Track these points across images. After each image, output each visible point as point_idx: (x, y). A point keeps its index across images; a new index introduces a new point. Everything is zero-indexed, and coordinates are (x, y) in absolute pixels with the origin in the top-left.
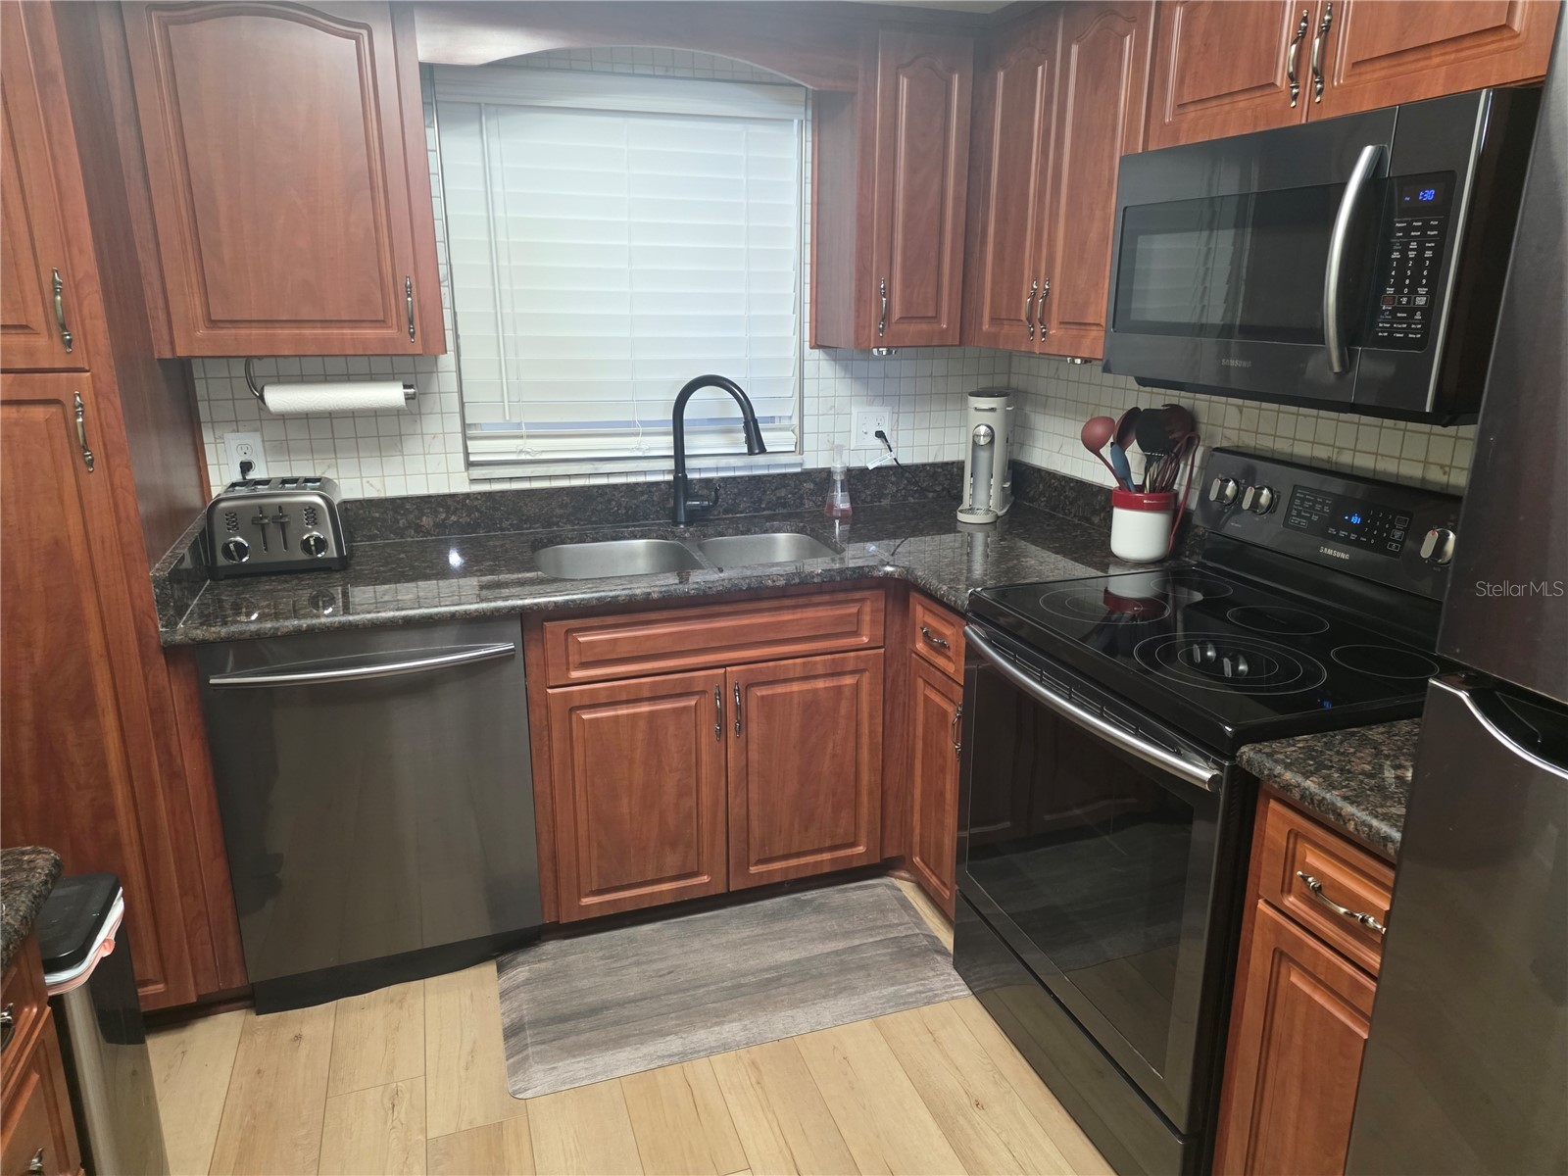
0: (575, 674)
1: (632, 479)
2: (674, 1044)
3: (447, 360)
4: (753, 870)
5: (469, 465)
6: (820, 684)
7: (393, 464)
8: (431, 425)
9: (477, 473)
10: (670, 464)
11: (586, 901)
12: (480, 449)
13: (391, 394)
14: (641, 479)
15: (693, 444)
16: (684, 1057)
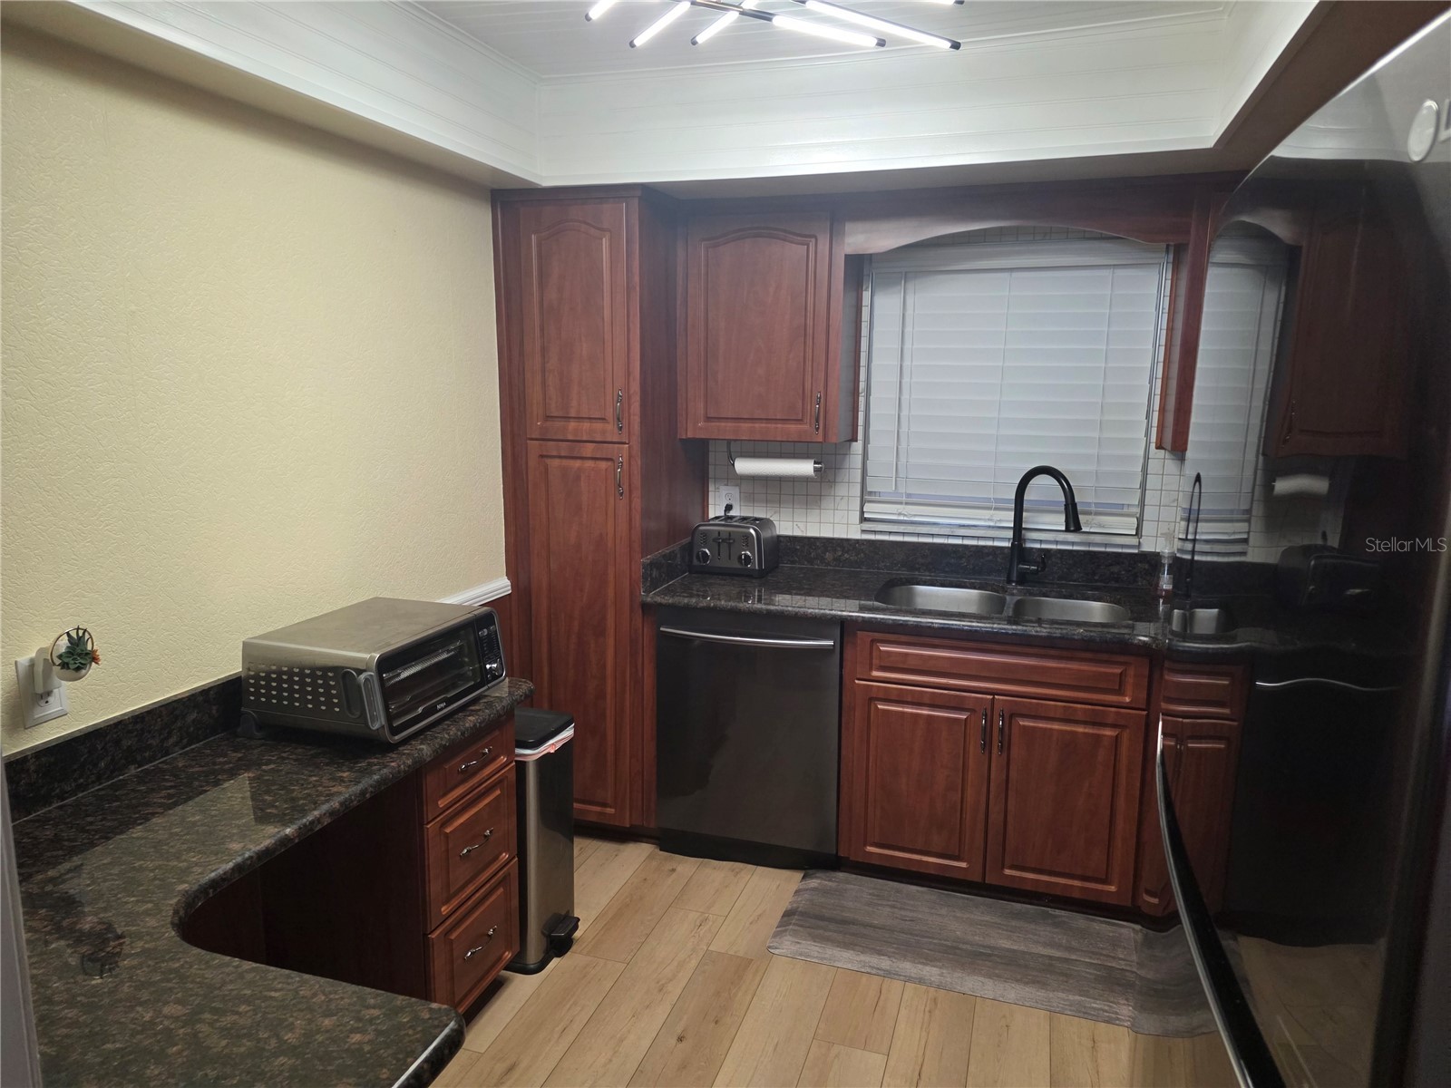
0: (875, 674)
1: (982, 543)
2: (885, 963)
3: (857, 447)
4: (1007, 872)
5: (863, 520)
6: (1080, 729)
7: (814, 515)
8: (841, 490)
9: (867, 526)
10: (1010, 534)
11: (870, 849)
12: (872, 510)
13: (805, 468)
14: (990, 543)
15: (1030, 520)
16: (888, 974)
